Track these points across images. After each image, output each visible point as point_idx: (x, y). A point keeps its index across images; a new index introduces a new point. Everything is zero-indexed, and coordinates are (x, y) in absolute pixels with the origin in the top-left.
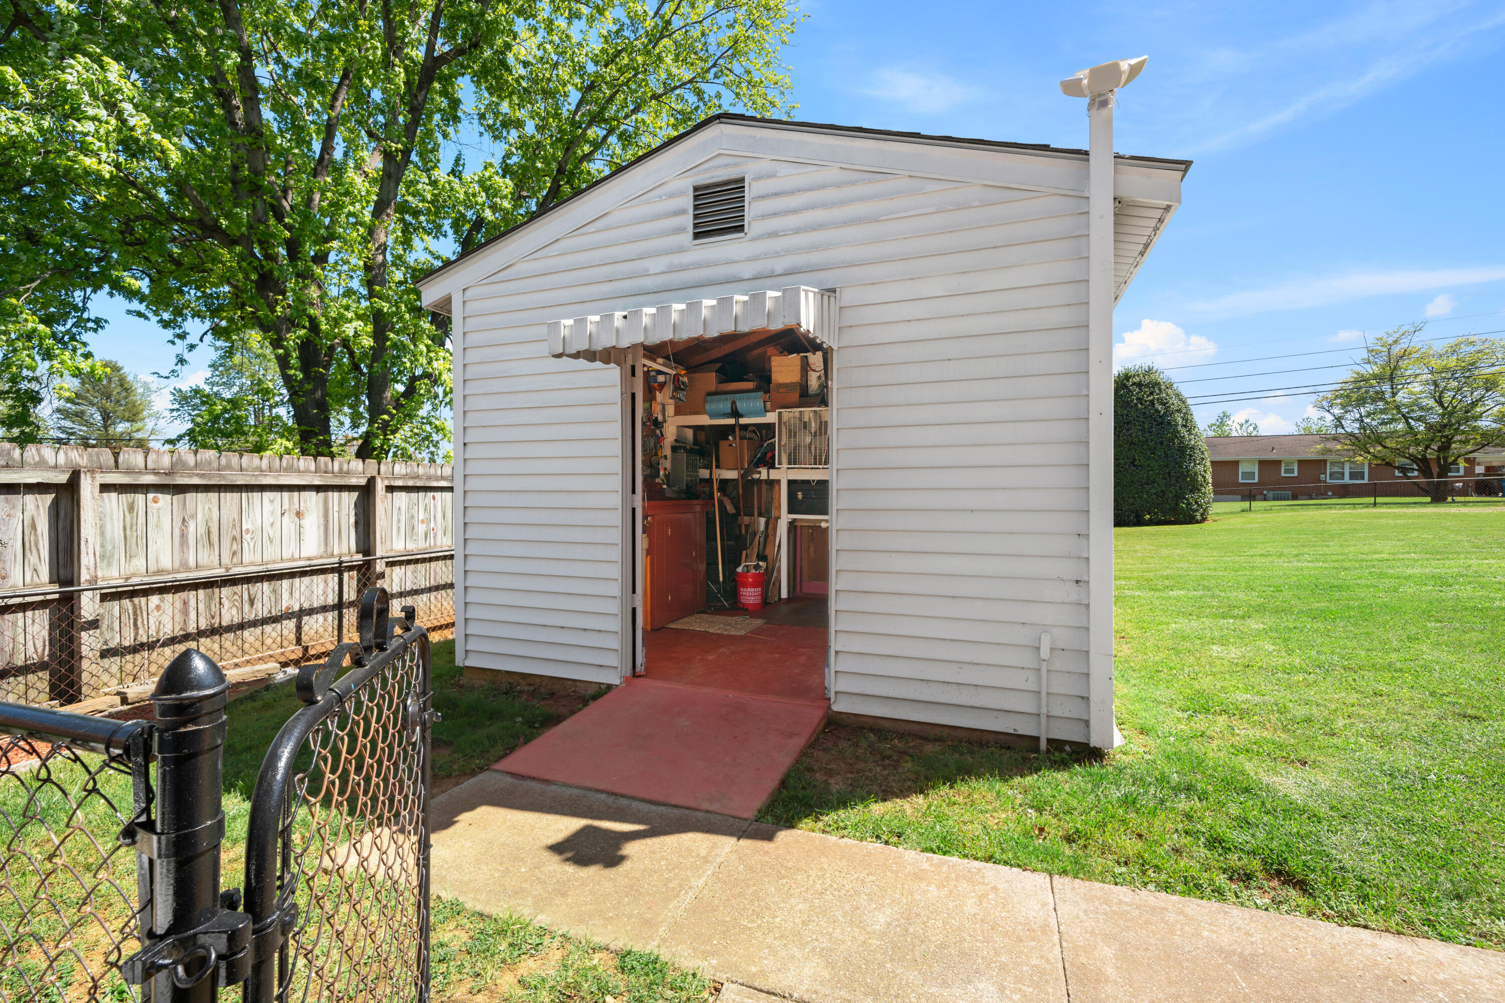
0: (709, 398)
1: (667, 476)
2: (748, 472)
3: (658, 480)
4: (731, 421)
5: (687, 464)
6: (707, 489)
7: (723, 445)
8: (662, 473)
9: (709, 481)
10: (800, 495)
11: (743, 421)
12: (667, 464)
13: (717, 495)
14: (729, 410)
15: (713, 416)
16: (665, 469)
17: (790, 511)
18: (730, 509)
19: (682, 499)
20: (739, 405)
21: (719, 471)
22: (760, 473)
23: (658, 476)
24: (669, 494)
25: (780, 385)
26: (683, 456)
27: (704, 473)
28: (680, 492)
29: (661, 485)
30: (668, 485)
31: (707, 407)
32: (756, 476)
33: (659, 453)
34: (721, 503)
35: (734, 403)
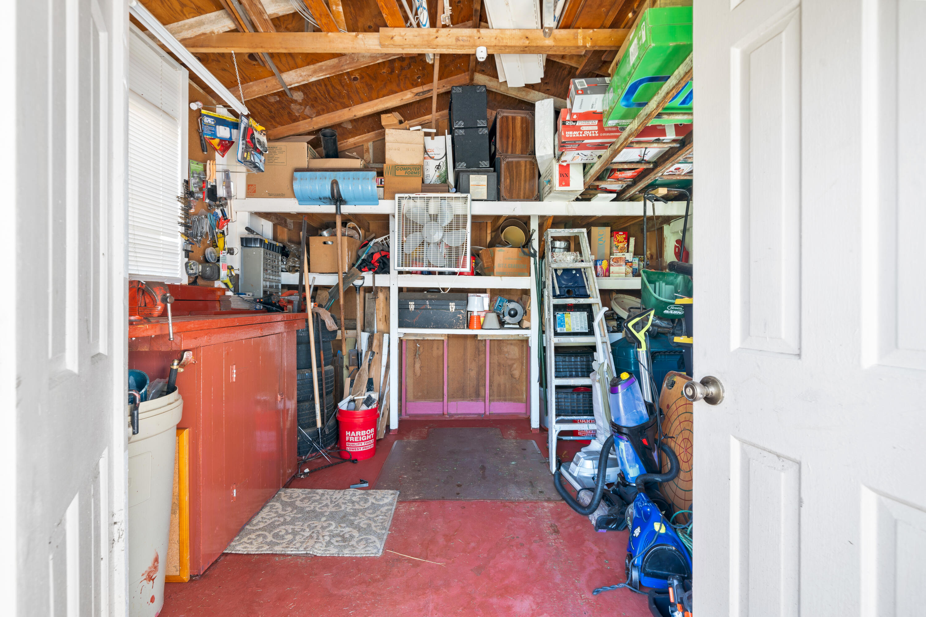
0: (298, 174)
1: (235, 279)
2: (348, 277)
3: (218, 284)
4: (331, 209)
5: (265, 264)
6: (295, 298)
7: (315, 241)
8: (224, 273)
9: (299, 288)
10: (412, 306)
11: (346, 209)
12: (235, 261)
13: (310, 305)
14: (327, 192)
15: (303, 200)
16: (231, 268)
17: (401, 325)
18: (330, 324)
19: (257, 312)
20: (342, 187)
21: (311, 276)
22: (363, 278)
23: (218, 278)
24: (236, 303)
25: (397, 167)
26: (258, 252)
27: (291, 278)
28: (256, 301)
29: (224, 290)
30: (236, 291)
31: (297, 186)
32: (358, 282)
33: (220, 243)
34: (316, 316)
35: (335, 183)
